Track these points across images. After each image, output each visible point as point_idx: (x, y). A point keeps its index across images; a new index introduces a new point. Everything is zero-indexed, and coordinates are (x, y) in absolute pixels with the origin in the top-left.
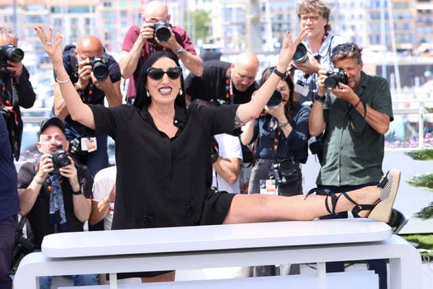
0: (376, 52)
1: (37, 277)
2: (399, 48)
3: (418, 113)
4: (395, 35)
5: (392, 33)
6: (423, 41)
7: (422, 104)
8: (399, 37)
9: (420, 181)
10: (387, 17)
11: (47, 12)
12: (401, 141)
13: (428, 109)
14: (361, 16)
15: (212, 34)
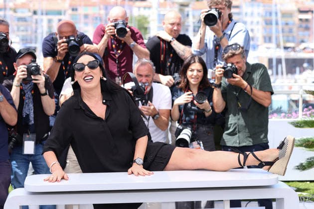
0: (268, 48)
1: (20, 206)
2: (285, 46)
3: (299, 94)
4: (283, 36)
5: (281, 35)
6: (303, 41)
7: (301, 87)
8: (285, 38)
9: (299, 143)
10: (277, 24)
11: (30, 14)
12: (286, 113)
13: (306, 91)
14: (258, 23)
15: (149, 33)
